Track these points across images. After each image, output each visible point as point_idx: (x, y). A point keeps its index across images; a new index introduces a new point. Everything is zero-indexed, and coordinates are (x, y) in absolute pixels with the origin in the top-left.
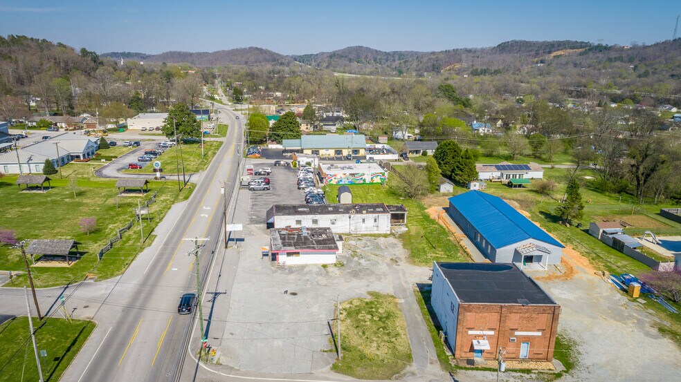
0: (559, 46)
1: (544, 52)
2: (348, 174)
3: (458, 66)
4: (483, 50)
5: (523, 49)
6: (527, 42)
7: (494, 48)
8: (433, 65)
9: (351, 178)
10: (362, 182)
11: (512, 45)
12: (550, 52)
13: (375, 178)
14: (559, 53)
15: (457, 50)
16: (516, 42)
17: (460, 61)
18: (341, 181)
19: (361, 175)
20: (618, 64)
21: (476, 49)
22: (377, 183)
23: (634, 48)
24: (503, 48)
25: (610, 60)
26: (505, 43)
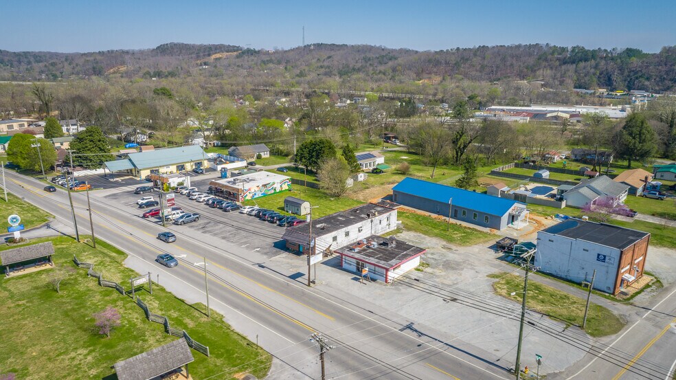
0: (216, 49)
1: (204, 55)
2: (261, 186)
3: (123, 69)
4: (141, 52)
5: (183, 51)
6: (186, 45)
7: (154, 50)
8: (94, 68)
9: (264, 190)
10: (273, 191)
11: (172, 47)
12: (209, 55)
13: (283, 186)
14: (218, 55)
15: (112, 51)
16: (175, 45)
17: (123, 63)
18: (255, 194)
19: (272, 185)
20: (271, 65)
21: (133, 51)
22: (286, 190)
23: (276, 52)
24: (163, 50)
25: (264, 62)
26: (164, 45)
